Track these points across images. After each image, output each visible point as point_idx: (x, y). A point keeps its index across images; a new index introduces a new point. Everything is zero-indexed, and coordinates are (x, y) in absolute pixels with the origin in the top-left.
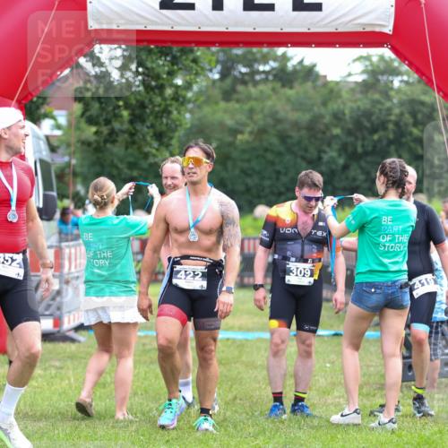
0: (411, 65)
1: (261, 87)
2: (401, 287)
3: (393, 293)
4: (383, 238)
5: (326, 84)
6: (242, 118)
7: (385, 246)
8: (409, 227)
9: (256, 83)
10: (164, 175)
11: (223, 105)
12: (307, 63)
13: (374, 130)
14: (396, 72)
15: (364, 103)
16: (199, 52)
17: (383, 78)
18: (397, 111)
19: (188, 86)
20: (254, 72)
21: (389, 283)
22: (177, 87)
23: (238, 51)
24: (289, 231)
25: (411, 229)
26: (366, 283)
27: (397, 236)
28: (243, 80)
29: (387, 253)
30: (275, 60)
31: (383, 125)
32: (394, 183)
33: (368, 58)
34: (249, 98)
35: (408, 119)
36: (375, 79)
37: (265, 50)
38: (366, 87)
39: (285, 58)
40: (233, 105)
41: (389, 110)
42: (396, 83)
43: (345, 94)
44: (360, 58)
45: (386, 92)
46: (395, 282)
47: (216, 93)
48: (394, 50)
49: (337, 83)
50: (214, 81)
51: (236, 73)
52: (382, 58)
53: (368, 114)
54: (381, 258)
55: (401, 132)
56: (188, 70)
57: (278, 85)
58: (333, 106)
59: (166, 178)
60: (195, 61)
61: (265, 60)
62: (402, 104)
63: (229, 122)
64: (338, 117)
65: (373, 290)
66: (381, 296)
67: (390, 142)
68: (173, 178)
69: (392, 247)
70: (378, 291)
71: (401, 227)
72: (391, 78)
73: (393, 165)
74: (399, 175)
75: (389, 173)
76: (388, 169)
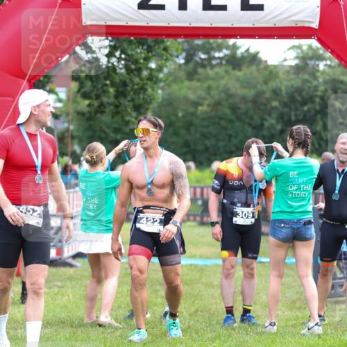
0: (333, 52)
1: (217, 70)
2: (305, 224)
3: (299, 228)
4: (291, 187)
5: (267, 67)
6: (202, 93)
7: (292, 194)
8: (312, 179)
9: (212, 67)
11: (187, 83)
12: (252, 51)
13: (304, 103)
14: (321, 58)
15: (297, 82)
16: (169, 42)
17: (311, 63)
18: (322, 88)
19: (160, 69)
20: (211, 58)
21: (295, 221)
22: (152, 70)
23: (199, 42)
24: (236, 183)
25: (314, 180)
26: (278, 220)
27: (302, 186)
28: (203, 64)
29: (294, 199)
30: (227, 48)
31: (311, 99)
32: (299, 144)
33: (299, 47)
34: (207, 78)
36: (305, 64)
37: (220, 41)
38: (298, 69)
40: (195, 84)
41: (316, 87)
42: (321, 66)
43: (281, 75)
44: (293, 47)
45: (314, 73)
46: (300, 220)
47: (182, 74)
48: (320, 40)
49: (275, 66)
50: (180, 65)
51: (197, 59)
52: (310, 47)
53: (299, 91)
54: (289, 202)
56: (160, 56)
57: (230, 68)
58: (273, 84)
60: (165, 49)
61: (220, 49)
62: (326, 82)
63: (192, 97)
64: (276, 92)
65: (283, 225)
66: (289, 230)
67: (317, 112)
69: (298, 194)
70: (287, 226)
71: (305, 179)
72: (317, 63)
73: (298, 131)
74: (303, 137)
75: (296, 137)
76: (295, 133)
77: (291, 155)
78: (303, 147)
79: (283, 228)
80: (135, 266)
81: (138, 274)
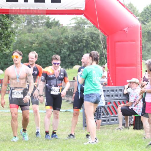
0: (91, 21)
1: (41, 28)
5: (62, 27)
6: (35, 38)
9: (39, 27)
10: (29, 57)
11: (28, 34)
12: (56, 20)
13: (79, 43)
14: (85, 23)
15: (75, 34)
16: (19, 16)
17: (82, 25)
18: (86, 36)
19: (16, 28)
20: (38, 23)
22: (12, 28)
23: (33, 16)
24: (52, 76)
28: (34, 26)
30: (45, 19)
31: (82, 41)
33: (76, 18)
34: (37, 32)
35: (90, 39)
36: (79, 26)
37: (42, 16)
38: (76, 28)
39: (48, 18)
40: (31, 34)
42: (86, 27)
43: (68, 30)
44: (74, 18)
45: (83, 30)
47: (26, 30)
48: (85, 16)
49: (66, 27)
50: (25, 26)
51: (32, 23)
52: (81, 18)
53: (76, 37)
55: (88, 43)
56: (16, 22)
57: (46, 27)
58: (65, 34)
59: (30, 58)
60: (18, 19)
61: (42, 19)
62: (88, 34)
63: (30, 40)
64: (66, 38)
67: (84, 47)
68: (32, 58)
72: (84, 25)
73: (94, 53)
74: (96, 56)
75: (93, 56)
76: (92, 55)
77: (91, 64)
78: (96, 61)
79: (93, 97)
80: (13, 112)
81: (14, 115)
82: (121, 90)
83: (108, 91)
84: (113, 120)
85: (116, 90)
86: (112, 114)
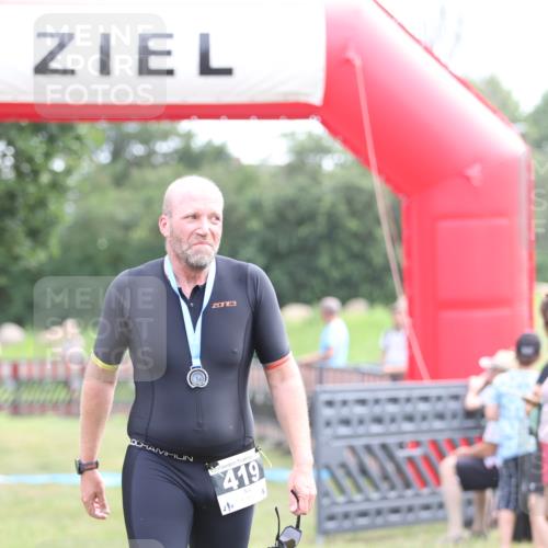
16: (83, 129)
17: (312, 159)
19: (68, 172)
20: (151, 153)
23: (132, 127)
28: (139, 163)
30: (178, 135)
37: (165, 125)
38: (292, 170)
39: (188, 136)
44: (285, 135)
45: (315, 175)
48: (324, 123)
50: (103, 167)
51: (128, 156)
52: (310, 135)
56: (68, 151)
58: (251, 193)
60: (78, 138)
61: (165, 136)
64: (256, 207)
82: (456, 398)
83: (408, 400)
84: (427, 507)
85: (439, 398)
86: (424, 483)
